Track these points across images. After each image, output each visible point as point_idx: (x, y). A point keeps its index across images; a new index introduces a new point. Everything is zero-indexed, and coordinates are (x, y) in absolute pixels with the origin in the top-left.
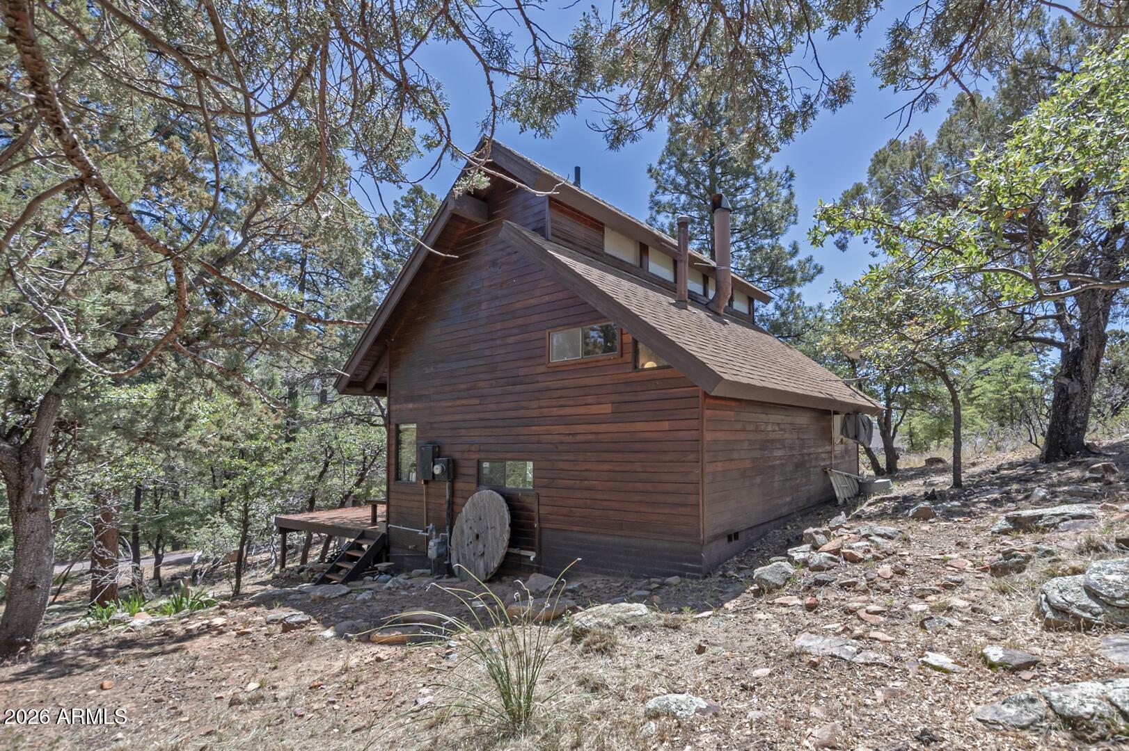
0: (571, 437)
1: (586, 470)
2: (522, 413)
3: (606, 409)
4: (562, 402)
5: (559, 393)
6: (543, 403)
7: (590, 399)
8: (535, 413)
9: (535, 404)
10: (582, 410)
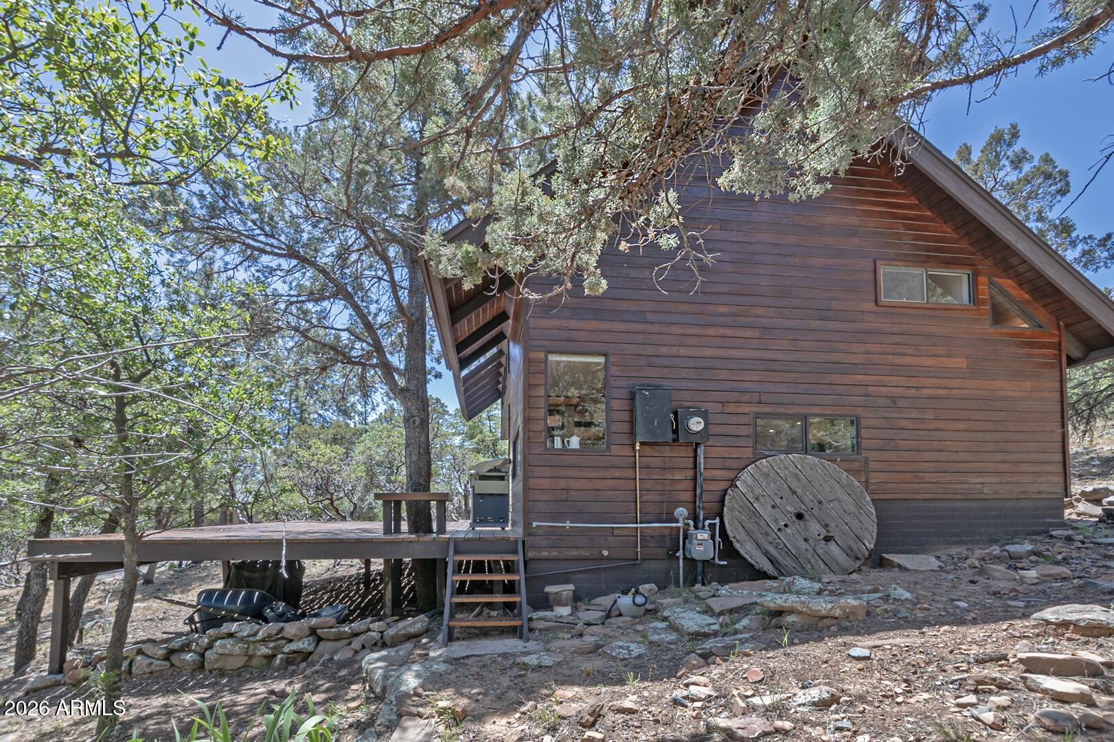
0: (914, 391)
1: (936, 430)
2: (835, 357)
3: (961, 363)
4: (900, 349)
5: (896, 339)
6: (870, 347)
7: (939, 350)
8: (858, 359)
9: (859, 348)
10: (928, 362)
